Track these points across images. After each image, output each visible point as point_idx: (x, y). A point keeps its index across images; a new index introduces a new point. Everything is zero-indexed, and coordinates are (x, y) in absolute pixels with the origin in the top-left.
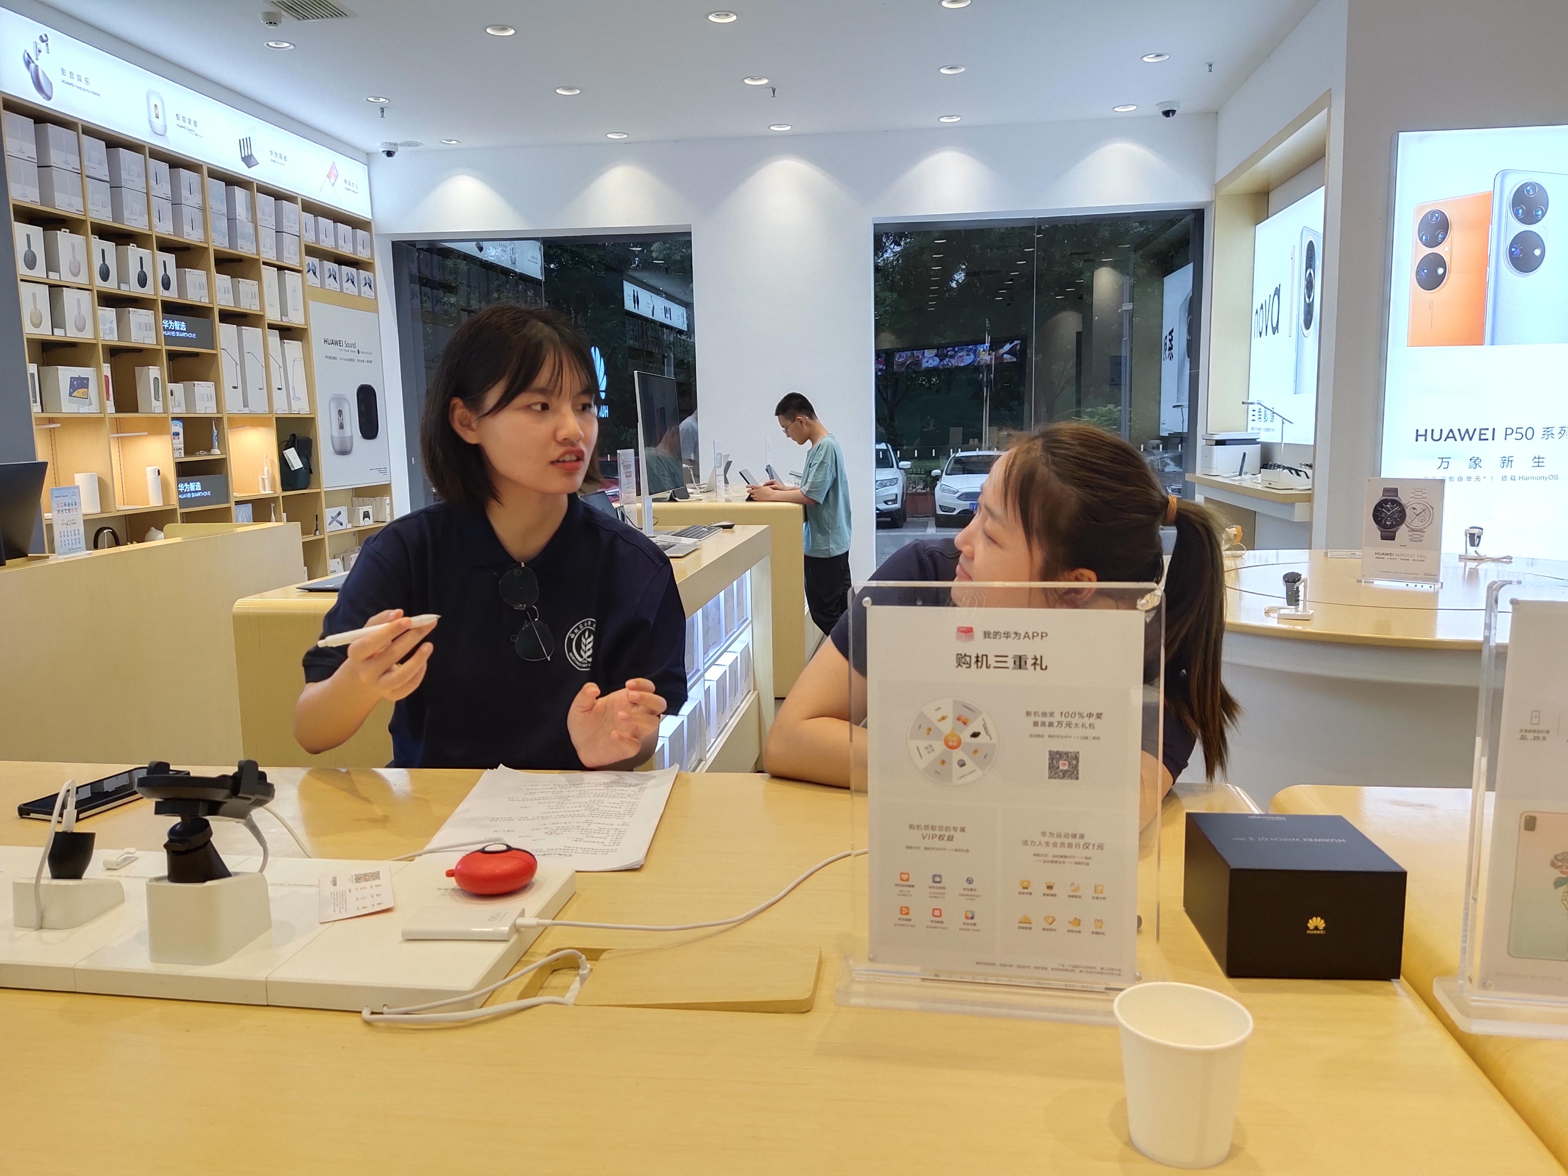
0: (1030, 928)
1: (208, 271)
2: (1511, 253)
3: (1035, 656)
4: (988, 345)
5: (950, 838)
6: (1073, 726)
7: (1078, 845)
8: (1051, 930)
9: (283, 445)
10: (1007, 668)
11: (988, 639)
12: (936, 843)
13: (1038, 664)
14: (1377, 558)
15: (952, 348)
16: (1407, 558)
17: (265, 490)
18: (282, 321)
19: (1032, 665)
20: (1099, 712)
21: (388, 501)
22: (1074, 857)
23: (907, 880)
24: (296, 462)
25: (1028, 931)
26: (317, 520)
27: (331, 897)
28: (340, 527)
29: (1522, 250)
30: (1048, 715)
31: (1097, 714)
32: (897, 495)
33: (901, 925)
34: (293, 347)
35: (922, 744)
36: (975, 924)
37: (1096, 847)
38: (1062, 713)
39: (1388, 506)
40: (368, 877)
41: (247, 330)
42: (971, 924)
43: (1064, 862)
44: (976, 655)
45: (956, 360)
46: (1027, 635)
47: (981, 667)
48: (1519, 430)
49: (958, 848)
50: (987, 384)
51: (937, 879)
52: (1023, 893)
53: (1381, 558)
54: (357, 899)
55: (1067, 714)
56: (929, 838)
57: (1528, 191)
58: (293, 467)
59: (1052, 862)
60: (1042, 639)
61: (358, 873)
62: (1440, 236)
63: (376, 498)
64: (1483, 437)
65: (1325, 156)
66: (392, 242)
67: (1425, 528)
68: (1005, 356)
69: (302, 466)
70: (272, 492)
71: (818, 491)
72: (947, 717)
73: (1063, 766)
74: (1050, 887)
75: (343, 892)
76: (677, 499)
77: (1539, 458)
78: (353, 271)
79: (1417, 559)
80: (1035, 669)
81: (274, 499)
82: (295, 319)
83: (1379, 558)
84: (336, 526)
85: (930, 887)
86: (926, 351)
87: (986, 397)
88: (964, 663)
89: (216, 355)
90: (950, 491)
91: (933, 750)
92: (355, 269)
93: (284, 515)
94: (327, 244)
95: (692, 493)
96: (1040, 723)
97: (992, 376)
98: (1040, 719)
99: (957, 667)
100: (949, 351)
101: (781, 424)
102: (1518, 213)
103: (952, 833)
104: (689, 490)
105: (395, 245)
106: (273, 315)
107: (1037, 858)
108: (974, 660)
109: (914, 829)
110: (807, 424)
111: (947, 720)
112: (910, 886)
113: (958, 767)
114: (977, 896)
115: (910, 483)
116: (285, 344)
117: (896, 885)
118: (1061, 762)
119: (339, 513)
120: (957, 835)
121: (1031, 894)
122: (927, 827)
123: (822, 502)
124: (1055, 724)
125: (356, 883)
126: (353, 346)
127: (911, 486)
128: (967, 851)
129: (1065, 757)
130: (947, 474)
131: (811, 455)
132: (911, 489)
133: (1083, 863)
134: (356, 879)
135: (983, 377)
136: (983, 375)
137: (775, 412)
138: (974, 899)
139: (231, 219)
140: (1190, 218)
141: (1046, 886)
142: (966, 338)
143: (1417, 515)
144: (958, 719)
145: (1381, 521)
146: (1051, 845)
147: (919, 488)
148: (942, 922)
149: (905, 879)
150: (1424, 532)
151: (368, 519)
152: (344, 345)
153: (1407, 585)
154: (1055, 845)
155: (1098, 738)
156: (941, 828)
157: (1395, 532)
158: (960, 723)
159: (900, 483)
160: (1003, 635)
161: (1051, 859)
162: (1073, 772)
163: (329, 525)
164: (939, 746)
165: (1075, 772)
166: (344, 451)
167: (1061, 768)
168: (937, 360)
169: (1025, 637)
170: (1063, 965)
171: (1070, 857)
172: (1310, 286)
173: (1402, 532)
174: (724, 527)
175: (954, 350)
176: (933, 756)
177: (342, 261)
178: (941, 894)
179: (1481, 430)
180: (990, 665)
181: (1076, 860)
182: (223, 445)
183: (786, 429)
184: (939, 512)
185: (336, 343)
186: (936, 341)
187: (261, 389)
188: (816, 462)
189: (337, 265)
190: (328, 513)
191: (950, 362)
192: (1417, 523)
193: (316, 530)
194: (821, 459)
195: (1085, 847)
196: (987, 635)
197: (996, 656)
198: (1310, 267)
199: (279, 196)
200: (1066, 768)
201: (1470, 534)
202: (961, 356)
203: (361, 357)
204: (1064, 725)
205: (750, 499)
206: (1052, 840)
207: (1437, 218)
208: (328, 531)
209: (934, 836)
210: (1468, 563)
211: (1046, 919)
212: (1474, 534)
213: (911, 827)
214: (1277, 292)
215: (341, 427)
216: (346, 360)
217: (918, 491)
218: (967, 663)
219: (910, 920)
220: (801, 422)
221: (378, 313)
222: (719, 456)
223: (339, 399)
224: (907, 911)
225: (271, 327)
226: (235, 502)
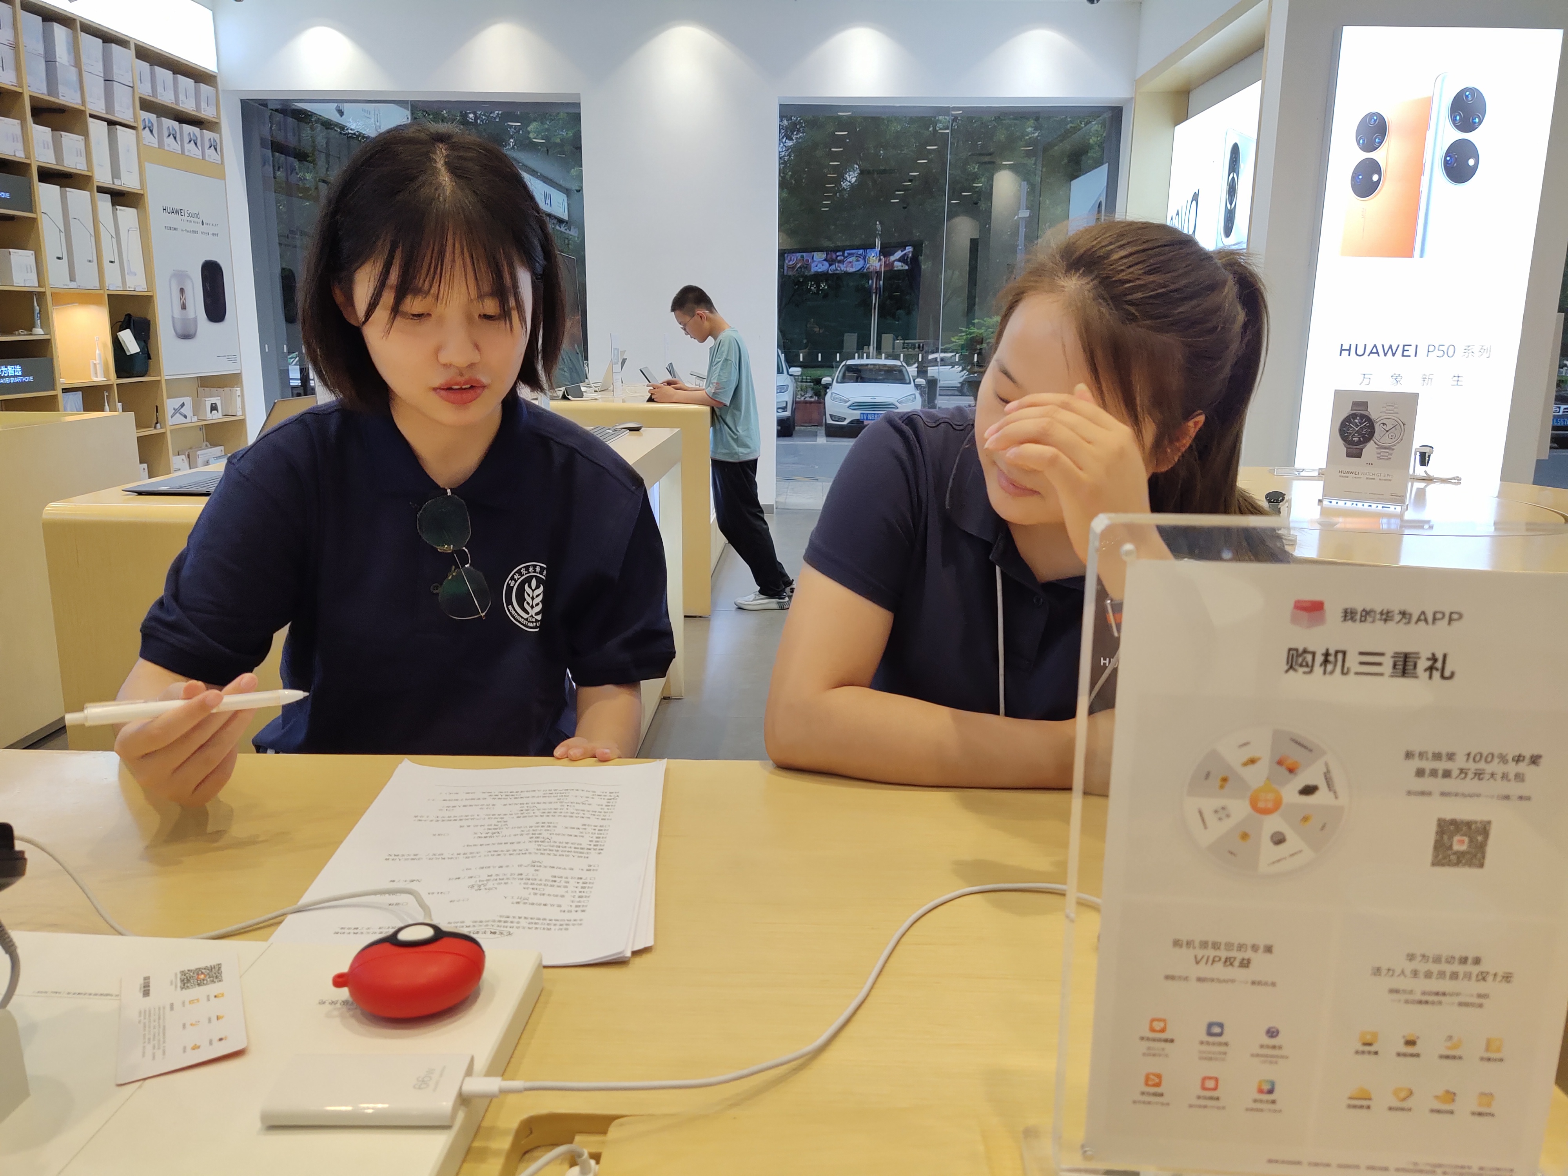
0: (1369, 1107)
1: (23, 120)
2: (1446, 162)
3: (1433, 655)
4: (878, 249)
5: (1245, 962)
6: (1487, 776)
7: (1468, 976)
8: (1402, 1109)
9: (117, 326)
10: (1381, 674)
11: (1350, 623)
12: (1219, 970)
13: (1437, 670)
14: (1340, 476)
15: (841, 253)
16: (1373, 477)
17: (97, 377)
18: (113, 184)
19: (1426, 670)
20: (1536, 753)
21: (239, 393)
22: (1458, 994)
23: (1163, 1030)
24: (132, 346)
25: (1364, 1112)
26: (157, 412)
27: (140, 1022)
28: (185, 420)
29: (1456, 158)
30: (1444, 757)
31: (1532, 757)
32: (787, 402)
33: (1144, 1102)
34: (127, 214)
35: (1209, 804)
36: (1273, 1102)
37: (1499, 978)
38: (1469, 755)
39: (1356, 421)
40: (202, 977)
41: (72, 193)
42: (1267, 1101)
43: (1440, 1003)
44: (1324, 651)
45: (845, 265)
46: (1422, 617)
47: (1332, 672)
48: (1441, 348)
49: (1257, 979)
50: (876, 290)
51: (1215, 1030)
52: (1363, 1052)
53: (1345, 477)
54: (184, 1026)
55: (1478, 757)
56: (1207, 963)
57: (1467, 96)
58: (129, 351)
59: (1420, 1002)
60: (1449, 623)
61: (186, 968)
62: (1377, 140)
63: (225, 389)
64: (1406, 353)
65: (1263, 46)
66: (241, 100)
67: (1394, 445)
68: (896, 263)
69: (139, 350)
70: (105, 379)
71: (724, 392)
72: (1259, 759)
73: (1460, 844)
74: (1411, 1043)
75: (159, 1009)
76: (570, 397)
77: (1458, 377)
78: (195, 130)
79: (1384, 478)
80: (1431, 677)
81: (108, 387)
82: (129, 182)
83: (1343, 477)
84: (179, 419)
85: (1202, 1043)
86: (815, 254)
87: (875, 304)
88: (1301, 665)
89: (35, 219)
90: (841, 400)
91: (1228, 816)
92: (199, 129)
93: (119, 405)
94: (166, 98)
95: (585, 392)
96: (1427, 772)
97: (881, 282)
98: (1428, 765)
99: (1287, 671)
100: (838, 256)
101: (678, 321)
102: (1456, 120)
103: (1249, 954)
104: (583, 389)
105: (246, 105)
106: (102, 176)
107: (1395, 996)
108: (1319, 659)
109: (1181, 946)
110: (708, 319)
111: (1258, 765)
112: (1166, 1041)
113: (1271, 844)
114: (1282, 1057)
115: (798, 391)
116: (118, 211)
117: (1142, 1039)
118: (1456, 838)
119: (183, 405)
120: (1258, 959)
121: (1376, 1053)
122: (1204, 945)
123: (728, 404)
124: (1455, 773)
125: (182, 988)
126: (197, 215)
127: (799, 394)
128: (1273, 984)
129: (1465, 829)
130: (837, 382)
131: (714, 352)
132: (799, 396)
133: (1472, 1005)
134: (182, 981)
135: (872, 283)
136: (872, 282)
137: (670, 308)
138: (1276, 1063)
139: (50, 61)
140: (1107, 115)
141: (1402, 1041)
142: (857, 242)
143: (1387, 431)
144: (1280, 763)
145: (1348, 436)
146: (1421, 975)
147: (809, 396)
148: (1218, 1099)
149: (1158, 1028)
150: (1393, 449)
151: (216, 411)
152: (186, 215)
153: (1370, 506)
154: (1428, 975)
155: (1529, 798)
156: (1229, 946)
157: (1362, 449)
158: (1283, 771)
159: (791, 389)
160: (1378, 616)
161: (1418, 997)
162: (1476, 856)
163: (172, 417)
164: (1240, 809)
165: (1479, 855)
166: (186, 335)
167: (1457, 847)
168: (826, 264)
169: (1419, 620)
170: (1416, 1164)
171: (1451, 995)
172: (1232, 191)
173: (1370, 449)
174: (631, 429)
175: (843, 255)
176: (1227, 825)
177: (183, 119)
178: (1220, 1053)
179: (1404, 346)
180: (1348, 669)
181: (1462, 999)
182: (47, 324)
183: (685, 325)
184: (830, 421)
185: (177, 212)
186: (826, 243)
187: (90, 261)
188: (720, 360)
189: (177, 123)
190: (170, 405)
191: (840, 267)
192: (1386, 440)
193: (157, 423)
194: (724, 356)
195: (1480, 977)
196: (1349, 615)
197: (1361, 653)
198: (1234, 172)
199: (108, 38)
200: (1464, 848)
201: (1420, 453)
202: (850, 262)
203: (205, 228)
204: (1470, 775)
205: (651, 400)
206: (1423, 967)
207: (1375, 121)
208: (171, 424)
209: (1217, 959)
210: (1415, 484)
211: (1396, 1092)
212: (1425, 453)
213: (1177, 943)
214: (1196, 197)
215: (184, 307)
216: (188, 231)
217: (806, 399)
218: (1307, 666)
219: (1161, 1095)
220: (701, 317)
221: (225, 179)
222: (616, 351)
223: (180, 276)
224: (1157, 1080)
225: (101, 190)
226: (63, 389)
